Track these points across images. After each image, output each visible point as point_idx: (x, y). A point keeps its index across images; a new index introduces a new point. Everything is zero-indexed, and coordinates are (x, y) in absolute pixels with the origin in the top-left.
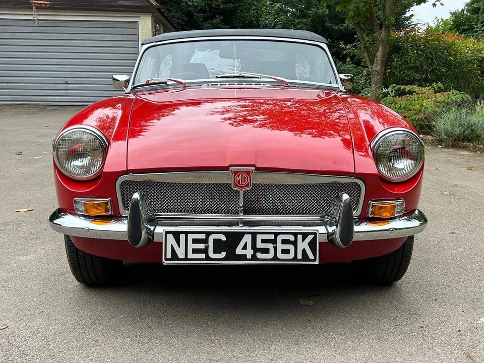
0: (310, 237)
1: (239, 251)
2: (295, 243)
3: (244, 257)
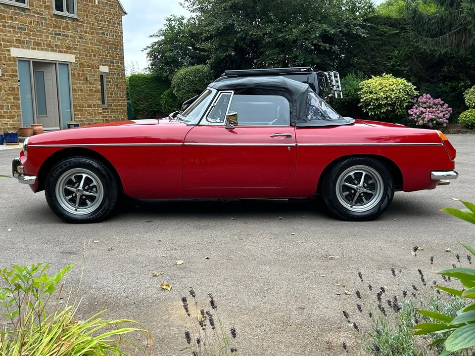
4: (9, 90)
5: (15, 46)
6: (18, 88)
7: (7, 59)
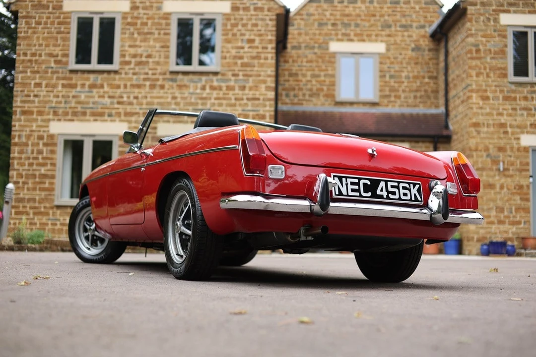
4: (515, 188)
5: (527, 133)
6: (528, 186)
7: (515, 150)
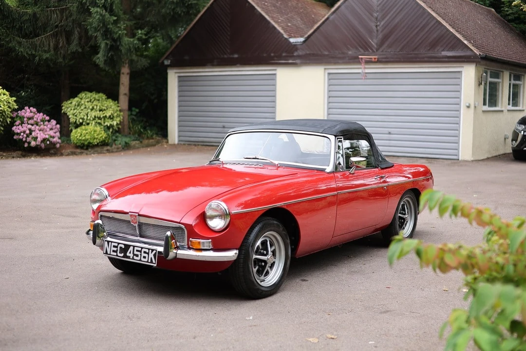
0: (155, 251)
1: (128, 254)
2: (148, 254)
3: (129, 257)
